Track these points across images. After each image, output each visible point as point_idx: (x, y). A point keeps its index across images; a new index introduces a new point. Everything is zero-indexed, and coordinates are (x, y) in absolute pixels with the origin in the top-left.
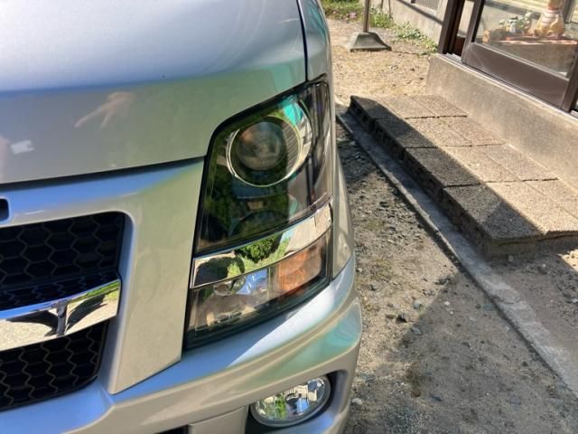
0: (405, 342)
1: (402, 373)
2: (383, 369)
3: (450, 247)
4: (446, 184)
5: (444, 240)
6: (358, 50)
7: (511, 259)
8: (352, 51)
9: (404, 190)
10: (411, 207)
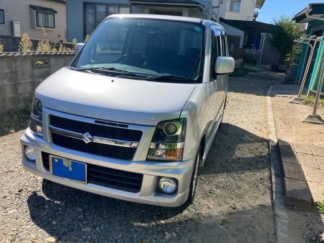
0: (230, 214)
1: (221, 219)
2: (216, 216)
3: (274, 197)
4: (287, 176)
5: (274, 195)
6: (306, 122)
7: (296, 208)
8: (303, 122)
9: (273, 177)
10: (271, 182)
